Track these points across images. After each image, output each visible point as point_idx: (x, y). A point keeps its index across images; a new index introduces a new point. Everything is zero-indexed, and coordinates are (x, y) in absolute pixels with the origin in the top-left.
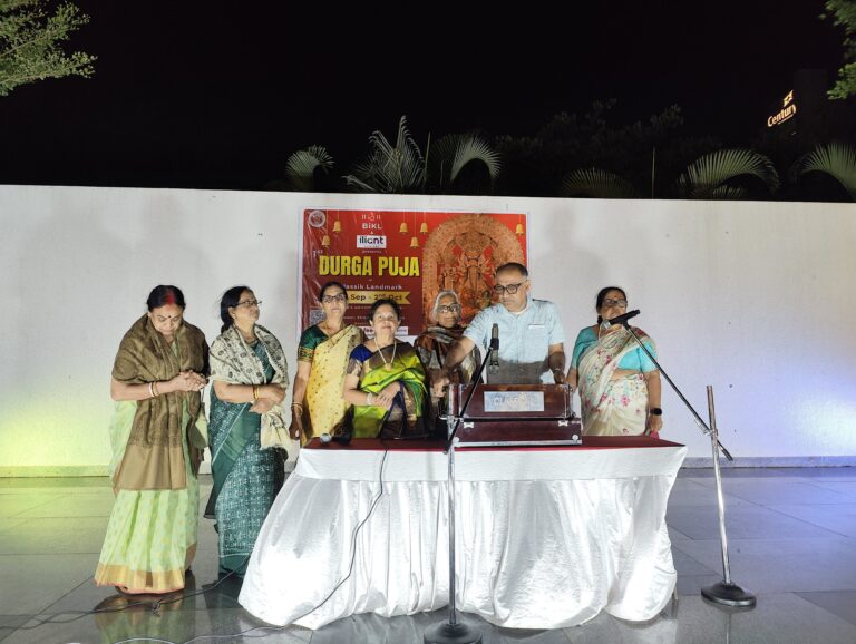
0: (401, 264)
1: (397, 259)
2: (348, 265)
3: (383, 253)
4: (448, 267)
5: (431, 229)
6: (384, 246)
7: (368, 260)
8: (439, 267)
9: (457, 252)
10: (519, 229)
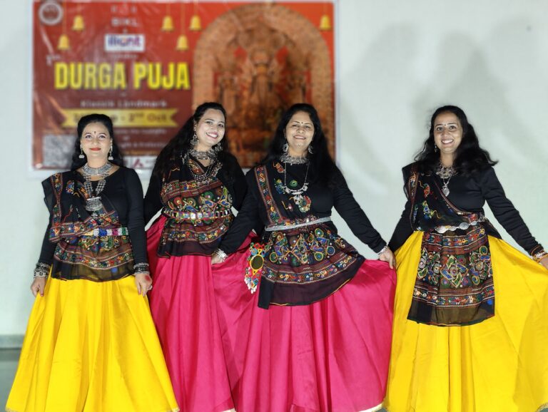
0: (165, 72)
1: (158, 67)
2: (93, 75)
3: (141, 57)
4: (227, 75)
5: (205, 24)
6: (140, 48)
7: (120, 68)
8: (216, 75)
9: (240, 55)
10: (324, 23)
